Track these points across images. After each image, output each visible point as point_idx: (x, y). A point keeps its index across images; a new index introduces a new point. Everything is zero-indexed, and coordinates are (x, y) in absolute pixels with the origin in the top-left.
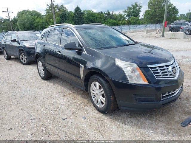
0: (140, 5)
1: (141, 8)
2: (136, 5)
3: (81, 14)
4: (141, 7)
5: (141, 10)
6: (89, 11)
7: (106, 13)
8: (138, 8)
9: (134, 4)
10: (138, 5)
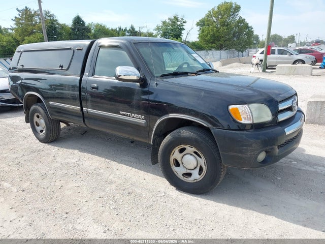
0: (182, 19)
1: (184, 24)
2: (176, 18)
3: (84, 29)
4: (184, 22)
5: (184, 27)
6: (98, 25)
7: (128, 29)
8: (179, 23)
9: (173, 18)
10: (179, 19)
